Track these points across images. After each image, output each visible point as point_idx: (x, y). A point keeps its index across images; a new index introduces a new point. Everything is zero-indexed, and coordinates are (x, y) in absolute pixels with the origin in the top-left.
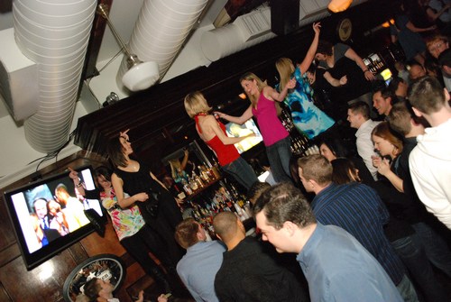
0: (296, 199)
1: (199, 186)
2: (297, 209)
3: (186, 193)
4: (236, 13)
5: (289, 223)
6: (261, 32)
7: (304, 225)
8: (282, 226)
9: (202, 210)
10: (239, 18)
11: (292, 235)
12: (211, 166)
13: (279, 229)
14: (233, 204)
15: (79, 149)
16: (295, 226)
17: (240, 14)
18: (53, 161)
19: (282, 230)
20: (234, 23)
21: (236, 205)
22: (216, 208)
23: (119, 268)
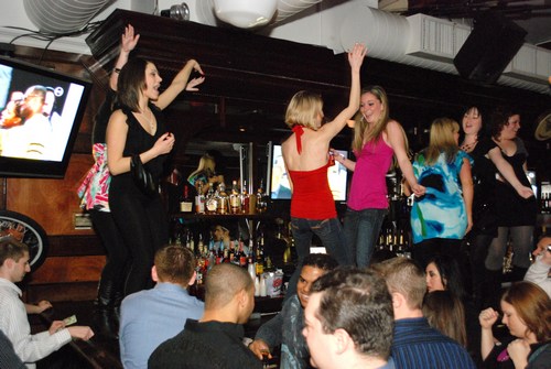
0: (376, 307)
1: (219, 208)
2: (368, 322)
3: (195, 207)
4: (420, 6)
5: (344, 334)
6: (437, 54)
7: (366, 350)
8: (332, 332)
9: (201, 245)
10: (419, 16)
11: (340, 353)
12: (251, 192)
13: (326, 332)
14: (248, 263)
15: (87, 51)
16: (351, 343)
17: (426, 11)
18: (42, 44)
19: (330, 336)
20: (408, 18)
21: (251, 267)
22: (221, 254)
23: (37, 249)
